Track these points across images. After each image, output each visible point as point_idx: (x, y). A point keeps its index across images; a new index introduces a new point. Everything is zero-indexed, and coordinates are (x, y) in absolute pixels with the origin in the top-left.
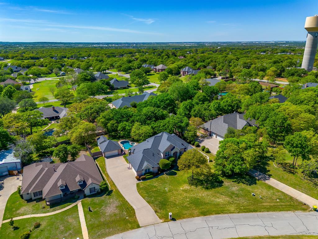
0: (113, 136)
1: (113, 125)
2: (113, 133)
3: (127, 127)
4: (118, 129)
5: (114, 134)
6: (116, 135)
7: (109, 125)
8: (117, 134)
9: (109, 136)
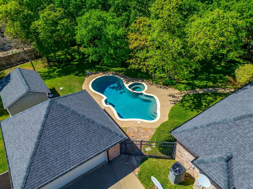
0: (60, 62)
1: (55, 23)
2: (59, 53)
3: (110, 30)
4: (78, 38)
5: (63, 55)
6: (69, 57)
7: (38, 24)
8: (70, 54)
9: (49, 61)
